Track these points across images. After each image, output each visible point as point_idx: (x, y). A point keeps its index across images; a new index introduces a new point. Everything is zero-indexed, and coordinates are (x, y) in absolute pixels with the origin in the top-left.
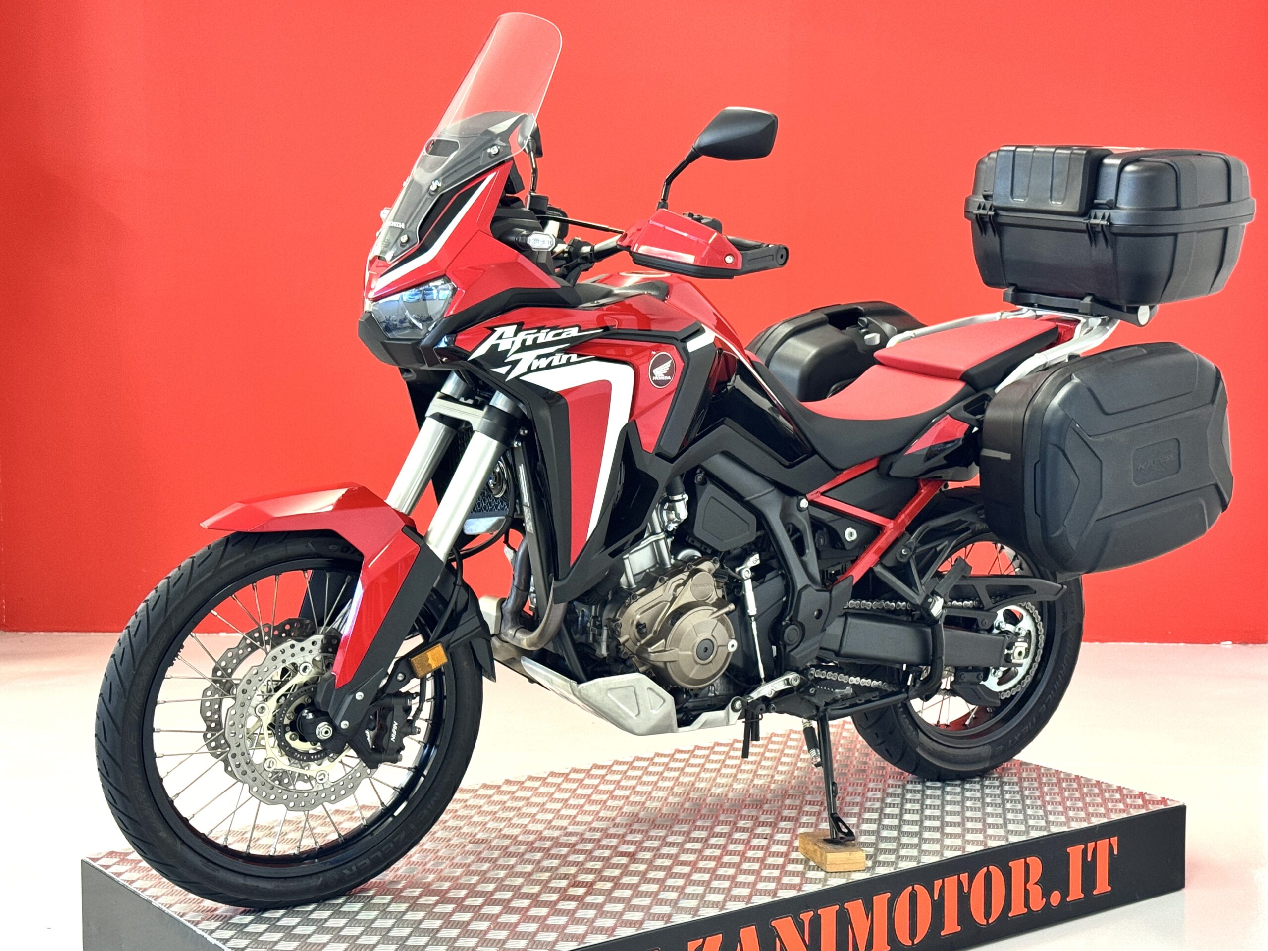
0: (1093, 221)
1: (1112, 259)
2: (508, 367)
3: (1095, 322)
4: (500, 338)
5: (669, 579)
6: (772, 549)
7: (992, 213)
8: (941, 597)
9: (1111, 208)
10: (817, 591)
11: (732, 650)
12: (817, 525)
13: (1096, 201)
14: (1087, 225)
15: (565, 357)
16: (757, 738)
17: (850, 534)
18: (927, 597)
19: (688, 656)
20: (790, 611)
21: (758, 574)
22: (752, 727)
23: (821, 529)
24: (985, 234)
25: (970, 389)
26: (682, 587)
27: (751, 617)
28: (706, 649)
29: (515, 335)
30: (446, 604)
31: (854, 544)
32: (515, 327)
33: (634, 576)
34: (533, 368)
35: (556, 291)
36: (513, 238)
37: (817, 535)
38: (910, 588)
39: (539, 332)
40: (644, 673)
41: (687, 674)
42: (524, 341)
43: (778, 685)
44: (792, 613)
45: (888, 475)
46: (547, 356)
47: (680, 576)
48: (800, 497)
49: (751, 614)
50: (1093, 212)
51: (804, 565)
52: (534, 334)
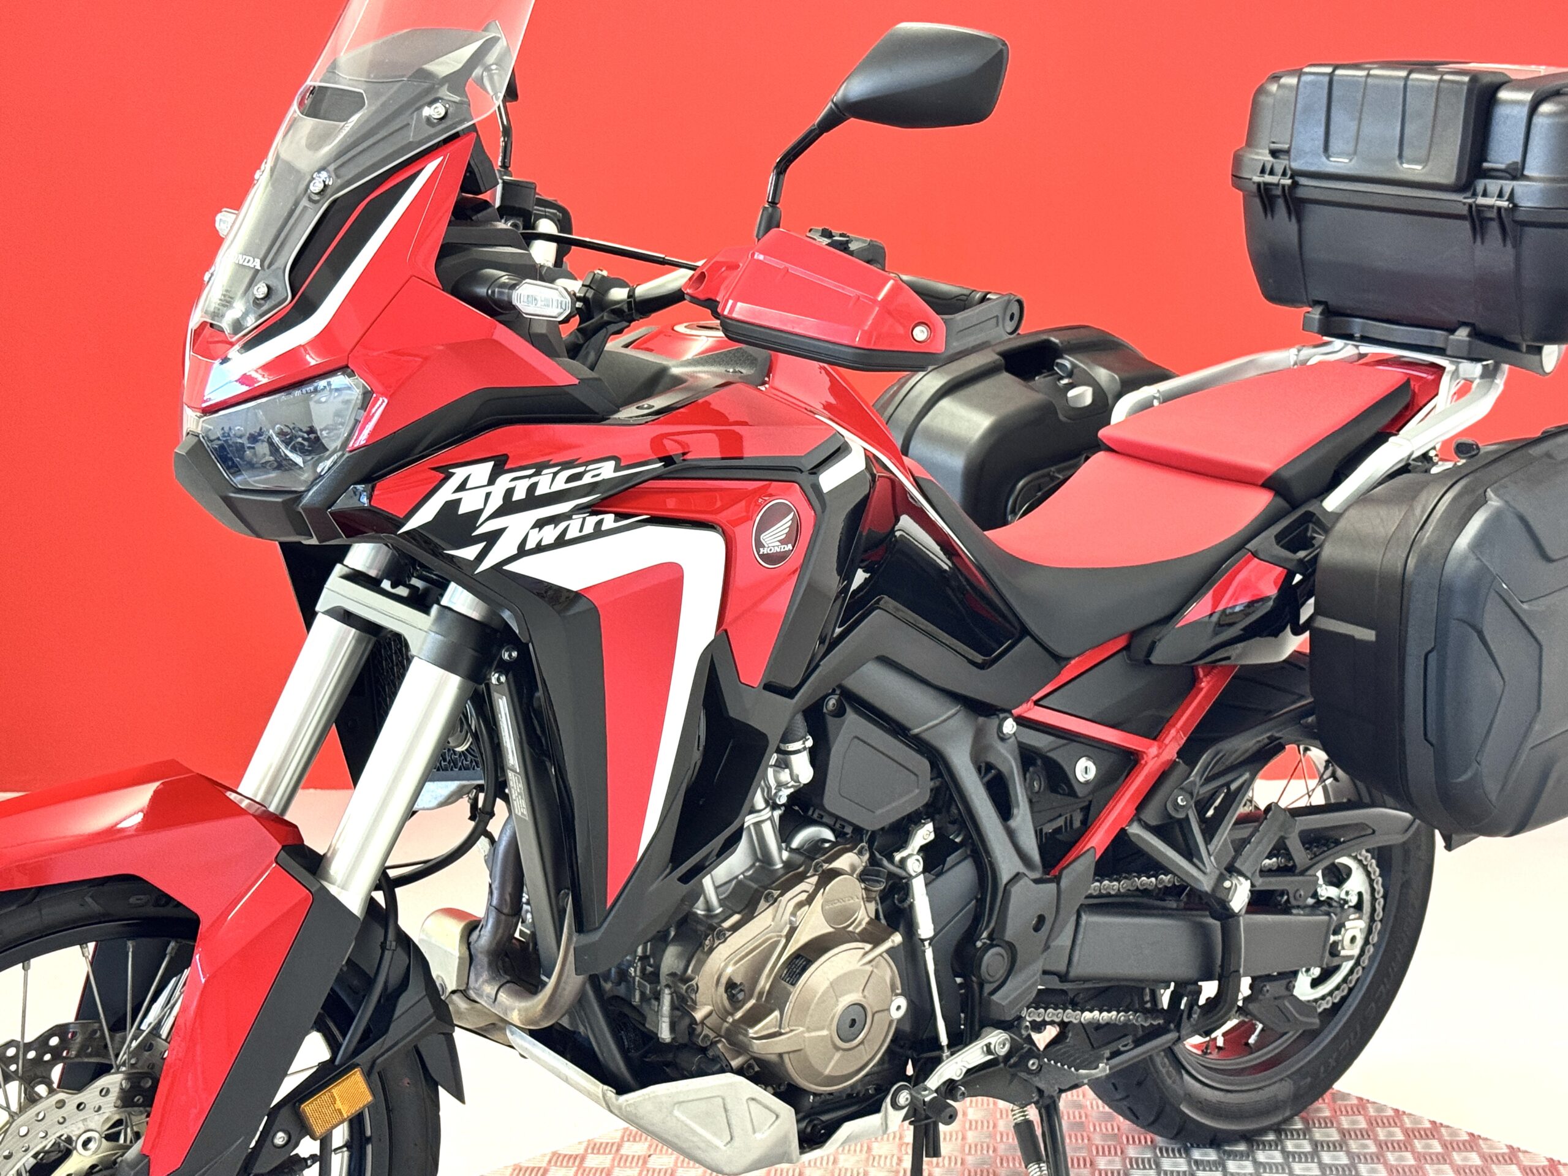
0: (1481, 200)
1: (1512, 265)
2: (479, 547)
3: (1474, 370)
4: (462, 487)
5: (782, 895)
6: (954, 810)
7: (1287, 182)
8: (1247, 878)
9: (1514, 178)
10: (1037, 881)
11: (896, 1015)
12: (1028, 757)
13: (1486, 165)
14: (1470, 206)
15: (592, 521)
16: (936, 1153)
17: (1085, 770)
18: (1221, 878)
19: (823, 1037)
20: (989, 922)
21: (933, 857)
22: (926, 1134)
23: (1034, 764)
24: (1273, 217)
25: (1280, 502)
26: (807, 907)
27: (923, 941)
28: (853, 1022)
29: (492, 481)
30: (370, 982)
31: (1090, 787)
32: (490, 465)
33: (717, 888)
34: (530, 545)
35: (566, 389)
36: (482, 291)
37: (1028, 775)
38: (1191, 861)
39: (538, 473)
40: (740, 1072)
41: (820, 1069)
42: (510, 492)
43: (973, 1055)
44: (992, 925)
45: (1148, 663)
46: (554, 520)
47: (802, 886)
48: (1002, 716)
49: (923, 937)
50: (1480, 184)
51: (1011, 834)
52: (529, 477)
